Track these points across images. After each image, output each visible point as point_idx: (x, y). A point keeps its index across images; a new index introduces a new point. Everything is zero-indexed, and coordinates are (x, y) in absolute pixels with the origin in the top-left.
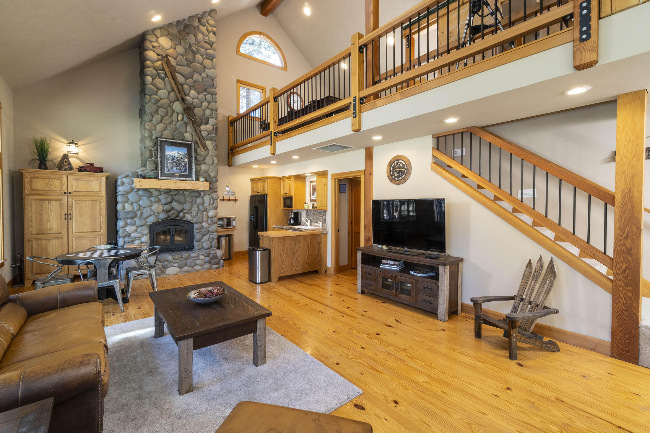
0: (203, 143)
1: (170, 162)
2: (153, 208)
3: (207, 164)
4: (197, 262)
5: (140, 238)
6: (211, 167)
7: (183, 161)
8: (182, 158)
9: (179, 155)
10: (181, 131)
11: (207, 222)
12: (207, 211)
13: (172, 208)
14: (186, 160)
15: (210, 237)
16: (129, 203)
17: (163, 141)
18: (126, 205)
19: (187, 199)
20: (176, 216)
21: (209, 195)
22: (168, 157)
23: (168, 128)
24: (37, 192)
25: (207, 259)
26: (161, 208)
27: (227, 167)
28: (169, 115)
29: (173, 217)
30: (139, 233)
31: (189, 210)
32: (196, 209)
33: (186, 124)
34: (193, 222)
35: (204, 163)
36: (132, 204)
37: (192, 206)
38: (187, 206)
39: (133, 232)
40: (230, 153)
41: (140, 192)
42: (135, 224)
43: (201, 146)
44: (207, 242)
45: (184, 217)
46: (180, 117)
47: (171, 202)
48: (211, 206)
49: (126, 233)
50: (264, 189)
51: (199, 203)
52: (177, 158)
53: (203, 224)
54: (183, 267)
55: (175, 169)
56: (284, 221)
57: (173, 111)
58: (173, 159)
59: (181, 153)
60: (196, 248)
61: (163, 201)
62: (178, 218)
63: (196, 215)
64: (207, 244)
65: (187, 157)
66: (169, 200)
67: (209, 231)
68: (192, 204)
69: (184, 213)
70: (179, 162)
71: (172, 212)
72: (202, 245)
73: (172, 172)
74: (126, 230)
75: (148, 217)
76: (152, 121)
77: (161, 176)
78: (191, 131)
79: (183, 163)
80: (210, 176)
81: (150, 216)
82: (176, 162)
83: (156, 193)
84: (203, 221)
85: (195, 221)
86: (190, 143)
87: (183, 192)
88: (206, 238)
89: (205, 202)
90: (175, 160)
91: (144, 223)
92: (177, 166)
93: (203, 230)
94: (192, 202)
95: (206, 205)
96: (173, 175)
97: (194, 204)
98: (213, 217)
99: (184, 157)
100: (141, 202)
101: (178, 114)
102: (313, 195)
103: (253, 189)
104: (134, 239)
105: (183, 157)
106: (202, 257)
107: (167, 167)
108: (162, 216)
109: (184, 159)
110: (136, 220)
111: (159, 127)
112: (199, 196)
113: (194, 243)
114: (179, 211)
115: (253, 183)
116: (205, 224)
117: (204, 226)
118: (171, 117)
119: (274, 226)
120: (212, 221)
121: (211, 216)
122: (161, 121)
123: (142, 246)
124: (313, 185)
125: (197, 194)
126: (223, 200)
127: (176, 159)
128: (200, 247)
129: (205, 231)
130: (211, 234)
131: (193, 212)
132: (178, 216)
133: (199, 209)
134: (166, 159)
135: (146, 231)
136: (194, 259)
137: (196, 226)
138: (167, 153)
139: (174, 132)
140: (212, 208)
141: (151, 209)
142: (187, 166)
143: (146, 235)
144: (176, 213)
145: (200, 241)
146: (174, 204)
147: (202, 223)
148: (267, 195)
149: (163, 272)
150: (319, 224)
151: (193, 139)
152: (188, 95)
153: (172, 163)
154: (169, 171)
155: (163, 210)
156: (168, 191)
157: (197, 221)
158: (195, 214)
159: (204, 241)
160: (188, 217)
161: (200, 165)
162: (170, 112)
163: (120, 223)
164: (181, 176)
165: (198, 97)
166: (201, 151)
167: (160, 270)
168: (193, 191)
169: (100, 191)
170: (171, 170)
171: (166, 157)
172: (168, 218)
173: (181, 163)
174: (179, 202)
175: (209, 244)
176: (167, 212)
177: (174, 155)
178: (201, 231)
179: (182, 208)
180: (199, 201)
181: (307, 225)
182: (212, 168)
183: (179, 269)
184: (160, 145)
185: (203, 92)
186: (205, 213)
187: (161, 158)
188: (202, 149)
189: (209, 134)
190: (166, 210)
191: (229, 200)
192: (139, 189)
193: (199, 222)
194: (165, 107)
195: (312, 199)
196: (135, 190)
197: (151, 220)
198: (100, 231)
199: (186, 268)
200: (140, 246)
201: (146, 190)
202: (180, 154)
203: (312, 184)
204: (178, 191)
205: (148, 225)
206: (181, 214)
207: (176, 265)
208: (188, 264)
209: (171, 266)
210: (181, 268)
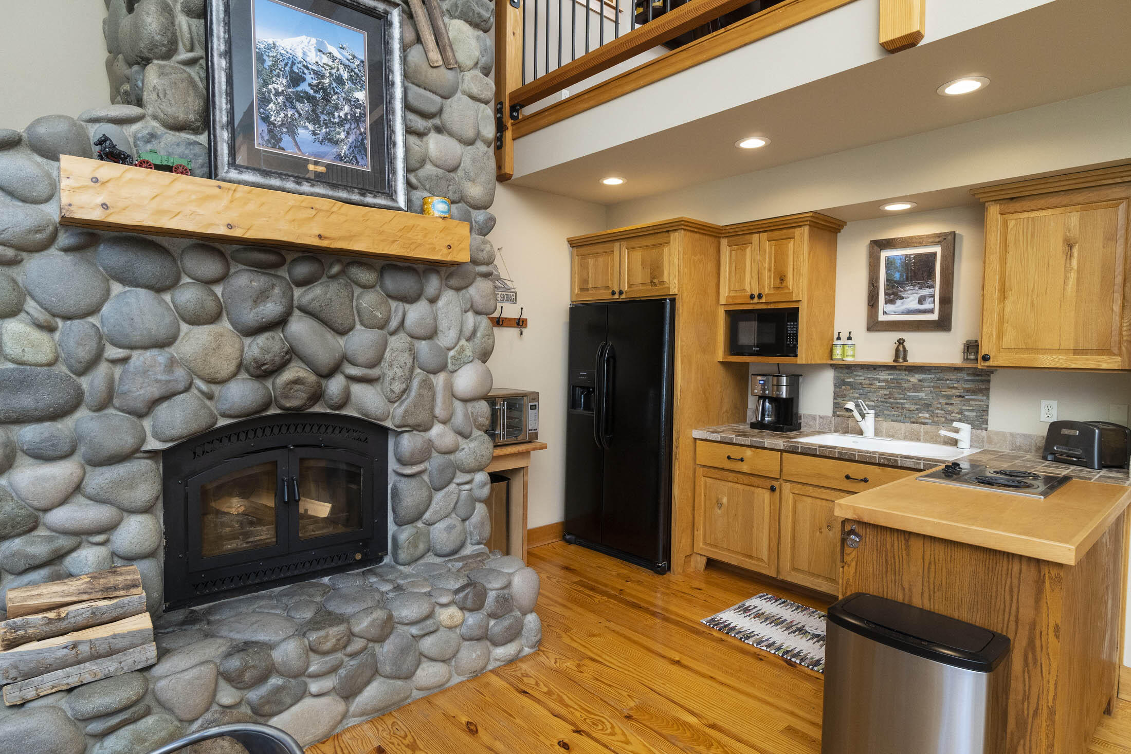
0: (440, 24)
1: (277, 94)
2: (184, 351)
3: (452, 135)
4: (427, 644)
5: (105, 532)
6: (470, 152)
7: (348, 100)
8: (339, 80)
9: (325, 60)
11: (448, 420)
12: (451, 367)
13: (292, 354)
14: (361, 96)
15: (458, 494)
18: (15, 326)
19: (362, 304)
20: (309, 399)
21: (458, 289)
22: (269, 63)
25: (472, 617)
29: (294, 403)
30: (98, 500)
31: (372, 366)
32: (404, 358)
34: (388, 424)
35: (441, 129)
36: (50, 324)
37: (385, 344)
38: (362, 344)
39: (62, 500)
40: (509, 123)
41: (105, 252)
42: (72, 448)
43: (427, 39)
45: (347, 399)
47: (281, 320)
48: (464, 344)
49: (11, 507)
50: (653, 277)
51: (417, 331)
52: (319, 75)
53: (432, 434)
54: (359, 691)
55: (304, 133)
56: (724, 409)
58: (296, 79)
59: (336, 53)
60: (403, 556)
61: (244, 313)
62: (317, 409)
63: (404, 391)
64: (450, 528)
65: (366, 79)
66: (273, 305)
67: (456, 468)
68: (384, 332)
69: (348, 379)
70: (327, 99)
71: (288, 375)
73: (290, 150)
74: (9, 492)
75: (150, 405)
77: (233, 164)
79: (347, 108)
80: (462, 196)
81: (165, 397)
82: (310, 99)
84: (434, 418)
85: (398, 421)
87: (344, 268)
88: (444, 500)
89: (443, 325)
90: (304, 87)
91: (126, 441)
92: (315, 121)
93: (433, 465)
94: (387, 323)
95: (447, 338)
96: (298, 171)
97: (394, 331)
98: (473, 399)
99: (351, 78)
100: (107, 318)
102: (888, 301)
103: (585, 281)
104: (64, 542)
105: (345, 75)
106: (448, 615)
107: (266, 119)
108: (237, 397)
109: (351, 91)
110: (78, 424)
112: (416, 295)
113: (391, 527)
114: (325, 371)
115: (583, 257)
116: (440, 436)
117: (436, 443)
119: (696, 434)
120: (470, 416)
121: (465, 394)
123: (115, 588)
124: (888, 259)
125: (407, 283)
127: (309, 78)
128: (422, 547)
129: (439, 470)
130: (467, 477)
131: (387, 375)
132: (317, 395)
133: (414, 358)
134: (259, 72)
135: (142, 483)
136: (414, 630)
137: (400, 445)
140: (468, 352)
141: (173, 361)
142: (367, 129)
143: (146, 510)
144: (311, 378)
145: (419, 517)
147: (429, 429)
148: (673, 301)
150: (957, 431)
153: (290, 101)
154: (275, 140)
155: (241, 366)
156: (270, 256)
157: (411, 421)
158: (397, 387)
159: (434, 519)
160: (366, 401)
161: (421, 135)
164: (336, 177)
168: (394, 263)
170: (286, 140)
171: (261, 60)
172: (267, 406)
173: (336, 108)
174: (321, 319)
176: (264, 372)
177: (299, 55)
178: (425, 471)
179: (337, 353)
180: (416, 317)
181: (861, 433)
182: (473, 160)
186: (439, 380)
187: (228, 54)
188: (435, 55)
190: (259, 364)
191: (498, 322)
193: (413, 427)
195: (882, 317)
197: (174, 422)
199: (373, 693)
200: (107, 589)
201: (141, 243)
202: (334, 59)
203: (884, 254)
205: (153, 454)
206: (335, 386)
207: (327, 683)
208: (387, 669)
209: (304, 693)
210: (348, 692)
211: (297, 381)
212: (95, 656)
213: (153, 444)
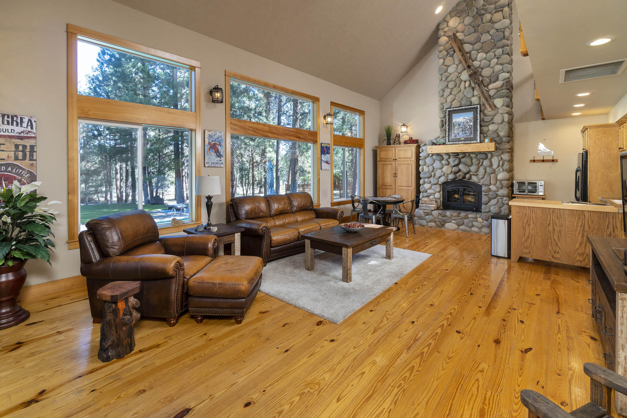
0: (491, 103)
1: (456, 128)
2: (444, 169)
3: (495, 124)
4: (475, 223)
5: (434, 194)
6: (500, 125)
7: (469, 125)
8: (467, 122)
9: (465, 120)
10: (468, 96)
11: (495, 185)
12: (496, 173)
13: (460, 170)
14: (472, 124)
15: (498, 201)
16: (426, 165)
17: (451, 111)
18: (425, 167)
19: (473, 161)
21: (498, 156)
23: (457, 98)
24: (382, 160)
25: (485, 222)
26: (450, 169)
27: (542, 121)
28: (457, 85)
29: (460, 178)
30: (433, 190)
31: (476, 172)
32: (483, 171)
33: (473, 89)
34: (480, 184)
35: (493, 123)
36: (428, 166)
37: (479, 168)
38: (473, 168)
39: (429, 189)
41: (434, 157)
42: (430, 183)
43: (488, 107)
44: (495, 206)
45: (470, 178)
46: (467, 84)
47: (458, 165)
48: (500, 168)
49: (424, 189)
51: (486, 166)
53: (491, 187)
54: (461, 225)
55: (461, 134)
57: (461, 81)
58: (459, 125)
59: (467, 118)
60: (483, 211)
61: (452, 164)
62: (465, 180)
63: (483, 178)
64: (495, 208)
65: (473, 120)
66: (456, 162)
67: (497, 195)
68: (479, 166)
69: (470, 175)
70: (465, 126)
72: (490, 208)
73: (458, 137)
74: (424, 187)
75: (439, 177)
76: (443, 95)
77: (448, 142)
78: (478, 94)
79: (469, 127)
80: (498, 136)
81: (441, 176)
83: (446, 157)
84: (491, 184)
85: (482, 183)
86: (476, 106)
87: (469, 155)
88: (493, 202)
89: (493, 163)
90: (461, 126)
91: (436, 182)
92: (462, 131)
93: (490, 193)
94: (479, 164)
95: (495, 166)
96: (459, 140)
97: (481, 166)
98: (502, 180)
100: (435, 165)
101: (465, 82)
104: (429, 195)
105: (468, 121)
106: (480, 220)
107: (454, 133)
108: (451, 177)
109: (470, 123)
110: (431, 179)
111: (449, 99)
112: (486, 158)
113: (482, 205)
114: (466, 173)
116: (493, 187)
117: (492, 189)
118: (459, 87)
120: (502, 184)
121: (500, 179)
122: (451, 94)
125: (483, 156)
126: (534, 161)
127: (462, 124)
128: (487, 210)
129: (492, 195)
130: (501, 198)
131: (479, 174)
132: (464, 177)
133: (485, 171)
134: (453, 126)
135: (438, 188)
136: (471, 220)
137: (484, 188)
138: (454, 120)
139: (462, 99)
140: (501, 170)
141: (442, 171)
142: (472, 129)
143: (439, 192)
144: (463, 174)
145: (487, 204)
146: (461, 166)
147: (490, 185)
148: (586, 153)
149: (443, 225)
151: (480, 102)
152: (476, 59)
153: (458, 129)
154: (455, 136)
155: (451, 172)
156: (456, 155)
158: (481, 177)
159: (491, 205)
160: (474, 179)
161: (487, 126)
162: (458, 82)
163: (421, 181)
164: (466, 140)
165: (486, 58)
166: (488, 111)
167: (440, 223)
168: (480, 153)
169: (412, 157)
170: (457, 135)
171: (454, 124)
172: (456, 178)
173: (467, 127)
174: (465, 164)
175: (497, 208)
176: (456, 173)
177: (460, 121)
178: (489, 194)
179: (468, 170)
180: (486, 163)
182: (501, 127)
183: (456, 227)
184: (449, 115)
185: (492, 50)
186: (492, 176)
187: (448, 125)
188: (489, 109)
189: (498, 91)
190: (454, 172)
191: (543, 161)
192: (433, 155)
193: (486, 185)
194: (454, 79)
196: (430, 155)
197: (442, 180)
198: (412, 187)
199: (463, 227)
200: (431, 200)
201: (438, 155)
202: (466, 119)
204: (464, 154)
205: (440, 184)
206: (467, 176)
207: (454, 222)
208: (465, 224)
209: (450, 222)
210: (459, 225)
211: (460, 175)
212: (428, 207)
213: (440, 183)
